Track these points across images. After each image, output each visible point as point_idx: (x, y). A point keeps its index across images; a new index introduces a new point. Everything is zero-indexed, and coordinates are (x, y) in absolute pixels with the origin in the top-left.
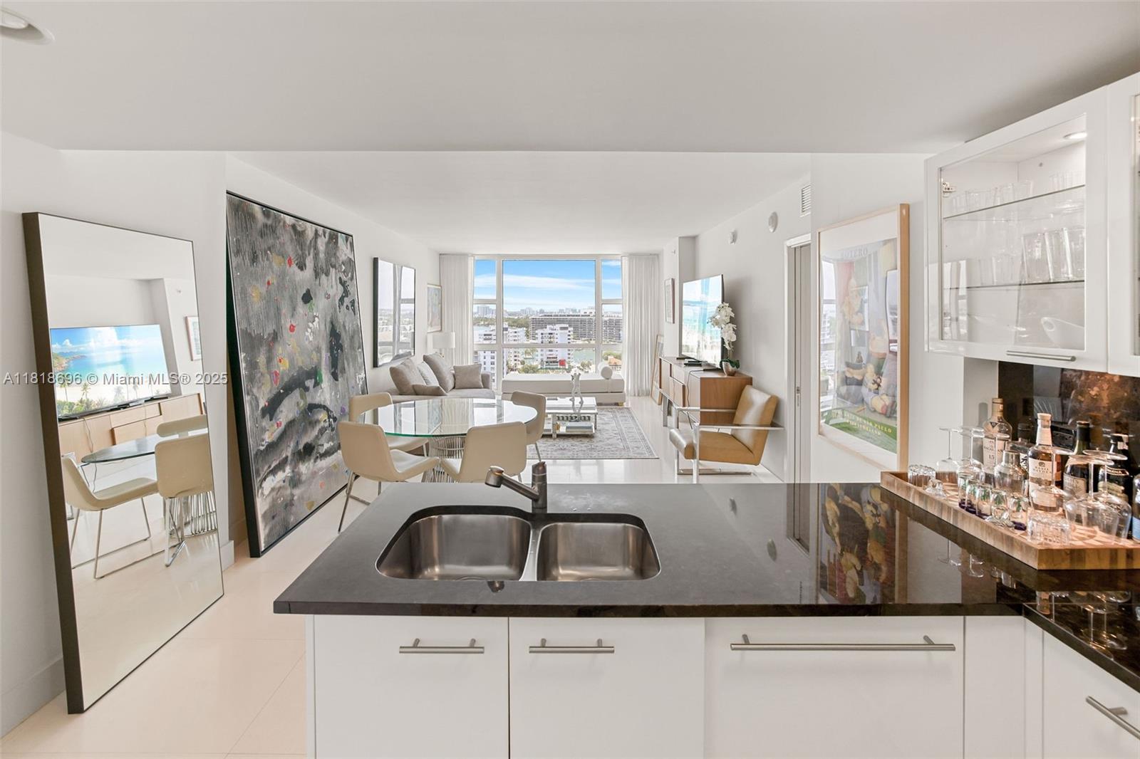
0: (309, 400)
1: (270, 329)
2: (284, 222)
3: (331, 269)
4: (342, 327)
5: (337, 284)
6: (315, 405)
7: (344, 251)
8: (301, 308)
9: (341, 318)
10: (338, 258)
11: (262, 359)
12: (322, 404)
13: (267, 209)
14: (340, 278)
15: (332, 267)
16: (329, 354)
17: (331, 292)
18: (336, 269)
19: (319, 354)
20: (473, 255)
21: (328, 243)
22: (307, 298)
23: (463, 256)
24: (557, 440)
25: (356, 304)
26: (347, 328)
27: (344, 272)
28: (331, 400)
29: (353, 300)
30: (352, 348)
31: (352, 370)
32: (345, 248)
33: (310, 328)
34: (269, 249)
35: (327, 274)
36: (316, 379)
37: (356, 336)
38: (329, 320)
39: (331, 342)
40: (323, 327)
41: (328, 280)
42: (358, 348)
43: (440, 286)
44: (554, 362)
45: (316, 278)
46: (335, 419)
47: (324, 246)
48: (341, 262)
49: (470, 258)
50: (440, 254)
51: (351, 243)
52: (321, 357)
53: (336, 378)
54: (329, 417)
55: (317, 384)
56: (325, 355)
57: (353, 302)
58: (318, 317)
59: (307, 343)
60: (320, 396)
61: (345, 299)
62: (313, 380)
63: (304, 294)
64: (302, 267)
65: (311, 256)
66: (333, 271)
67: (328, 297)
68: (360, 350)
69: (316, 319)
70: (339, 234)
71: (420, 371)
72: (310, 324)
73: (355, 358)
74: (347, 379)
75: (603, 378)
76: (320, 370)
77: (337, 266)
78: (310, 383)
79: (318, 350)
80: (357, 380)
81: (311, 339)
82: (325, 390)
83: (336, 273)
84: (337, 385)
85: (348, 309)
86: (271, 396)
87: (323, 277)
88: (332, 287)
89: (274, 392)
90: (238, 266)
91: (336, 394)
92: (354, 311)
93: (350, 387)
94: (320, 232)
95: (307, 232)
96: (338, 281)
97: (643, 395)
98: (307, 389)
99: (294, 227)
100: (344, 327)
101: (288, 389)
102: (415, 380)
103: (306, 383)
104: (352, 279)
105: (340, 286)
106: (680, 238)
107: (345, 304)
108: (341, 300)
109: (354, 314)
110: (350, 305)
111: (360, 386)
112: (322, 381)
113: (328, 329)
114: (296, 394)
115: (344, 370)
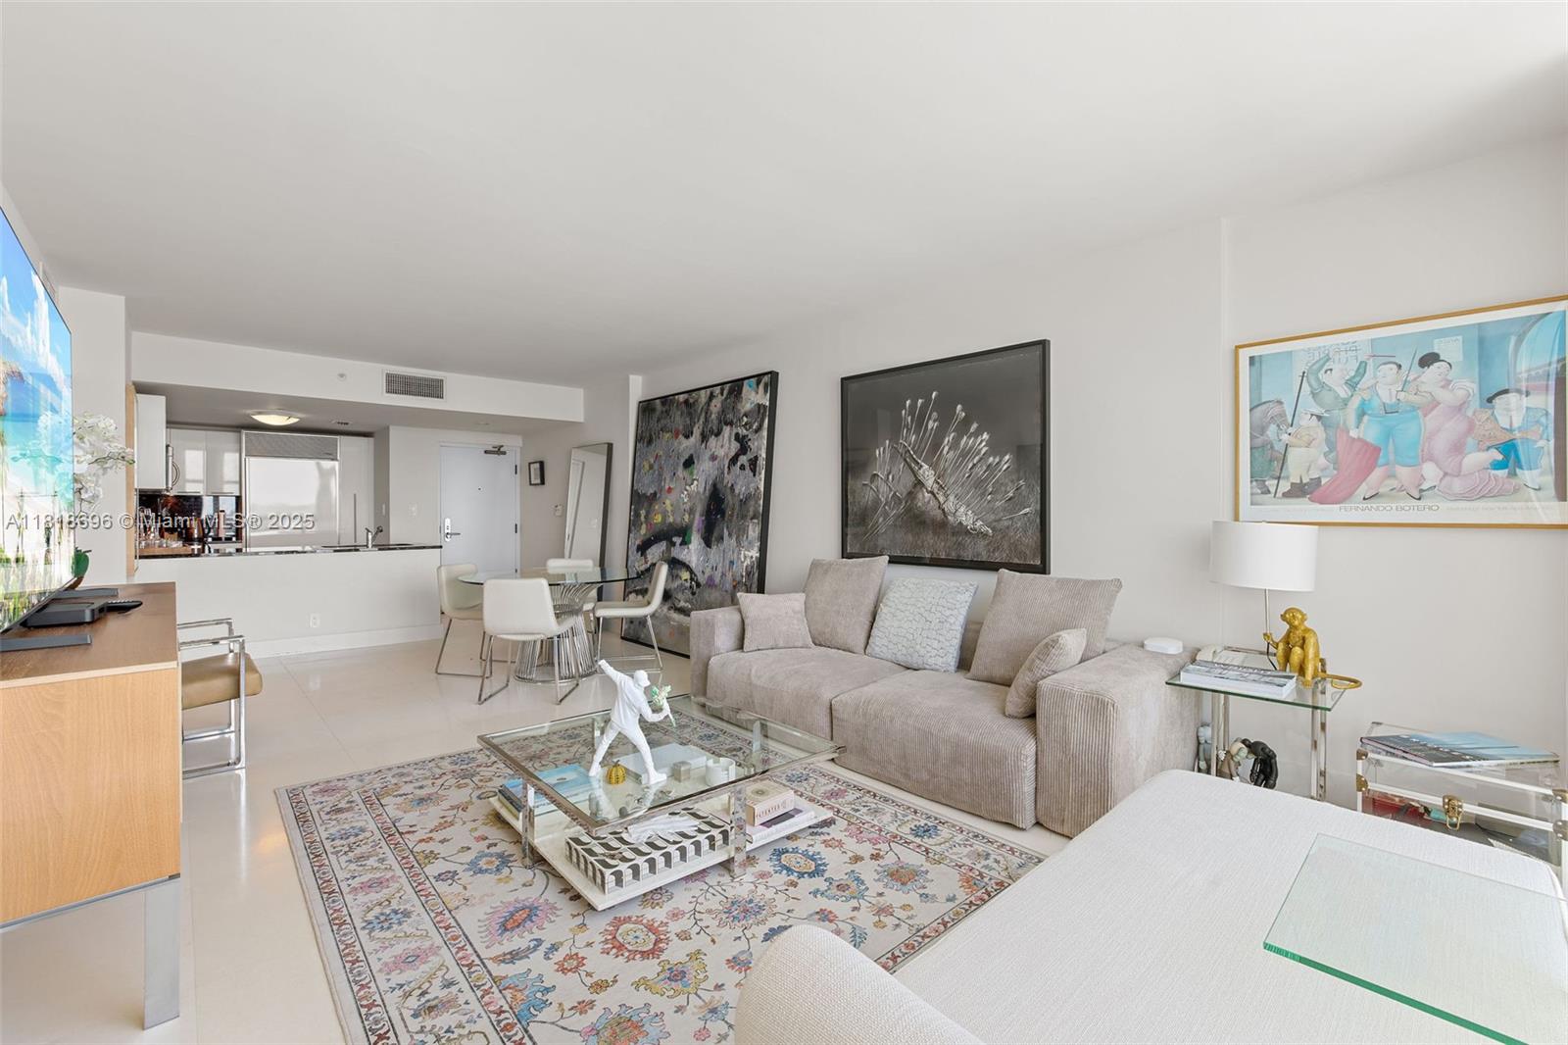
0: (674, 555)
1: (651, 489)
2: (678, 401)
3: (725, 427)
4: (728, 490)
5: (730, 441)
6: (679, 561)
7: (750, 399)
8: (681, 472)
9: (728, 479)
10: (740, 410)
11: (643, 513)
14: (737, 434)
15: (727, 424)
16: (704, 518)
17: (721, 453)
18: (732, 425)
19: (691, 516)
21: (725, 400)
22: (689, 463)
25: (761, 462)
26: (737, 491)
27: (746, 424)
28: (697, 565)
29: (757, 457)
30: (742, 516)
31: (733, 541)
32: (753, 395)
33: (687, 490)
34: (662, 430)
35: (718, 433)
36: (684, 538)
37: (752, 502)
38: (710, 483)
39: (709, 506)
40: (702, 490)
41: (718, 440)
45: (703, 441)
46: (698, 585)
48: (742, 415)
51: (767, 383)
52: (694, 519)
53: (708, 543)
54: (692, 579)
55: (685, 543)
56: (699, 518)
57: (754, 461)
58: (697, 480)
59: (681, 503)
60: (685, 555)
61: (742, 457)
62: (681, 539)
63: (686, 459)
64: (687, 435)
66: (727, 430)
67: (713, 458)
68: (756, 521)
69: (695, 482)
70: (748, 381)
72: (688, 488)
73: (744, 530)
74: (723, 551)
76: (691, 531)
77: (735, 420)
78: (677, 540)
79: (691, 512)
80: (742, 556)
81: (686, 500)
82: (692, 552)
83: (734, 430)
84: (708, 552)
85: (743, 469)
86: (645, 538)
87: (712, 438)
88: (722, 446)
89: (648, 536)
91: (704, 559)
92: (755, 471)
95: (699, 400)
98: (674, 544)
99: (686, 402)
100: (732, 490)
103: (674, 538)
104: (759, 428)
105: (735, 443)
107: (739, 464)
108: (734, 460)
109: (754, 475)
110: (747, 465)
111: (745, 564)
112: (690, 542)
113: (707, 492)
114: (663, 545)
115: (721, 538)
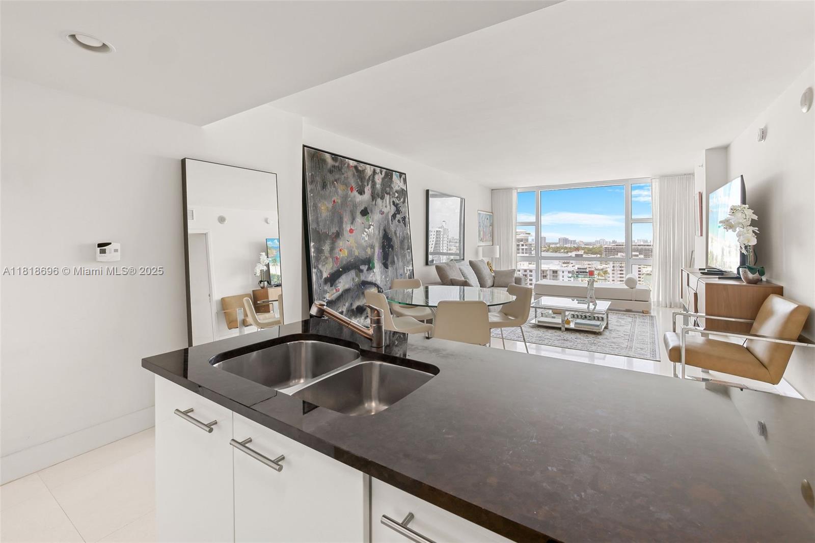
0: (363, 278)
1: (334, 230)
2: (349, 164)
3: (386, 195)
4: (393, 233)
5: (390, 206)
6: (368, 282)
7: (397, 184)
8: (359, 219)
9: (393, 228)
10: (392, 188)
11: (326, 248)
12: (374, 282)
13: (335, 156)
14: (393, 202)
15: (387, 194)
16: (381, 251)
17: (385, 210)
18: (390, 195)
19: (372, 250)
20: (516, 189)
21: (383, 179)
22: (365, 213)
23: (509, 190)
25: (407, 220)
26: (398, 235)
27: (397, 197)
28: (381, 281)
29: (405, 217)
30: (402, 248)
31: (401, 264)
32: (398, 182)
33: (367, 232)
34: (336, 181)
35: (382, 198)
36: (369, 265)
37: (406, 241)
38: (382, 228)
39: (383, 243)
40: (377, 232)
41: (383, 202)
42: (407, 249)
43: (492, 213)
45: (373, 200)
47: (381, 180)
48: (394, 191)
49: (513, 191)
50: (492, 190)
51: (404, 179)
52: (374, 252)
53: (386, 266)
55: (370, 269)
56: (377, 251)
57: (404, 219)
58: (373, 225)
59: (363, 241)
60: (372, 277)
61: (397, 215)
62: (367, 266)
63: (362, 210)
64: (361, 192)
65: (370, 186)
66: (387, 197)
67: (382, 213)
68: (409, 251)
69: (372, 227)
70: (394, 173)
71: (461, 270)
72: (366, 230)
73: (404, 256)
74: (396, 269)
76: (373, 260)
77: (391, 193)
78: (364, 268)
79: (372, 247)
80: (405, 270)
81: (367, 239)
82: (377, 273)
83: (390, 199)
84: (386, 272)
85: (400, 222)
86: (332, 271)
87: (379, 200)
88: (386, 207)
89: (335, 269)
90: (312, 191)
91: (386, 277)
92: (405, 224)
93: (399, 275)
94: (378, 170)
95: (366, 171)
96: (392, 204)
98: (362, 271)
99: (356, 167)
100: (395, 234)
101: (346, 269)
102: (454, 275)
103: (361, 267)
104: (404, 202)
105: (392, 206)
107: (397, 219)
108: (394, 216)
109: (405, 226)
110: (401, 220)
111: (407, 275)
112: (374, 267)
113: (381, 234)
114: (352, 273)
115: (393, 263)
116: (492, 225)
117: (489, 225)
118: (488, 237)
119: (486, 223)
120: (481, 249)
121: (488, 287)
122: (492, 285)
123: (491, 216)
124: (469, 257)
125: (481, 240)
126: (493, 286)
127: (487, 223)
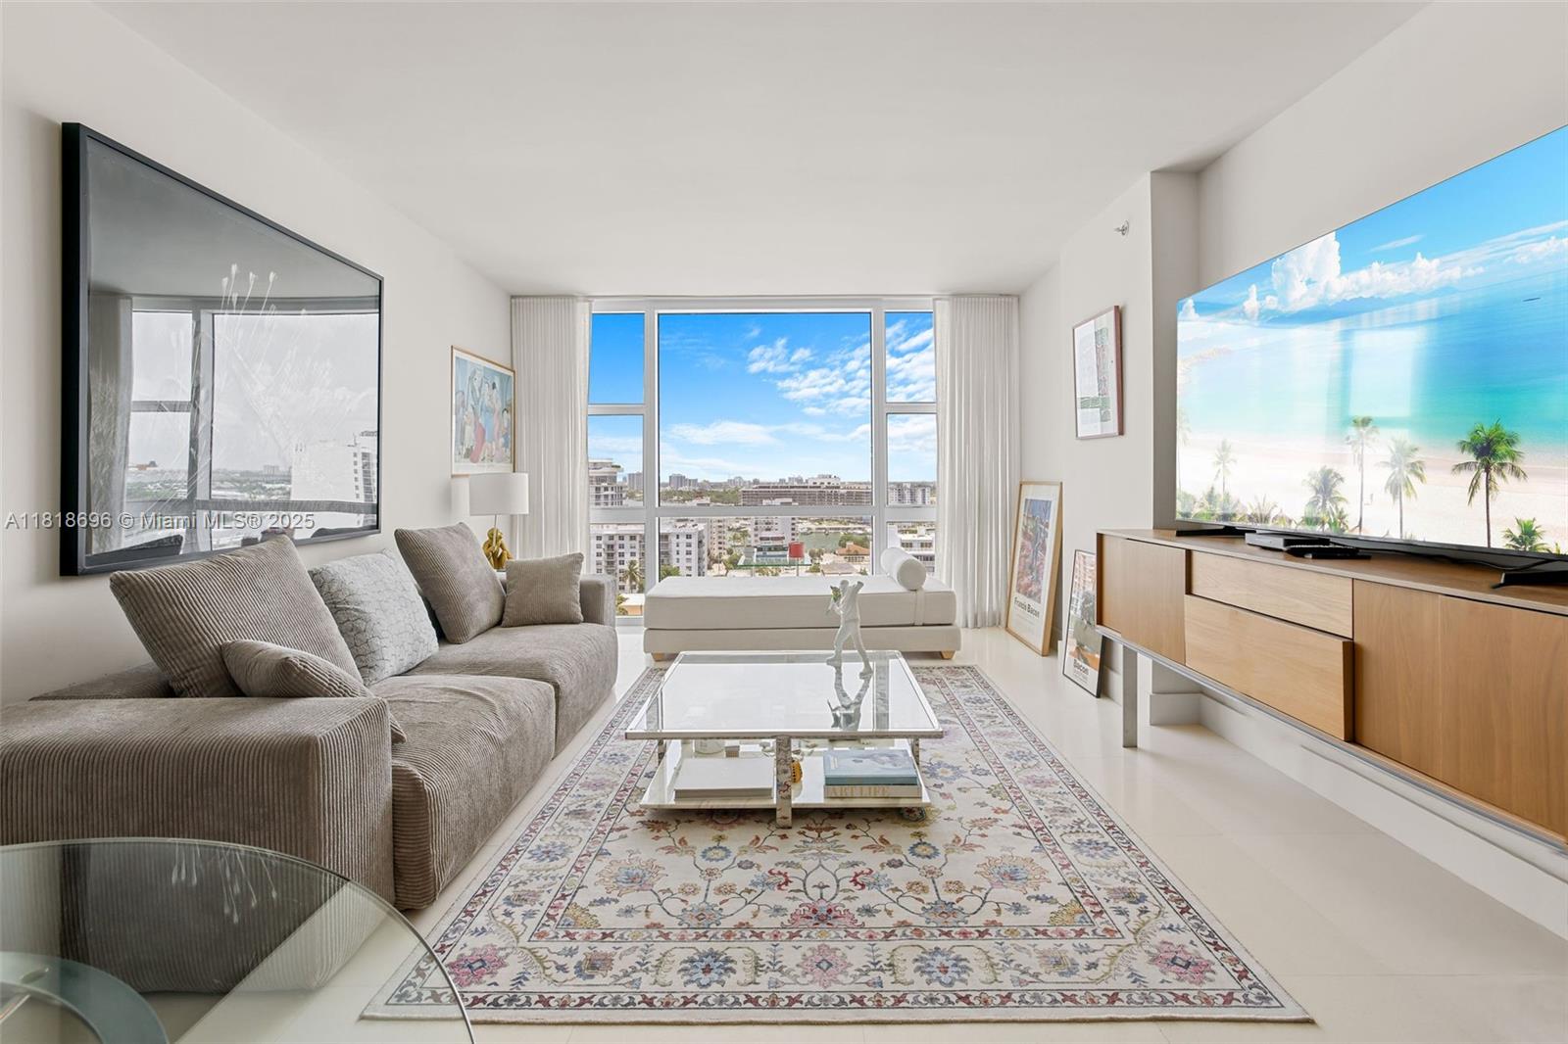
20: (588, 298)
23: (566, 298)
24: (795, 838)
43: (514, 372)
44: (776, 549)
49: (579, 305)
50: (512, 297)
75: (901, 589)
97: (984, 625)
106: (1152, 172)
116: (510, 408)
117: (498, 406)
118: (496, 445)
119: (487, 398)
120: (463, 489)
121: (473, 631)
122: (495, 618)
123: (508, 378)
124: (402, 513)
125: (470, 454)
126: (499, 623)
127: (493, 399)
